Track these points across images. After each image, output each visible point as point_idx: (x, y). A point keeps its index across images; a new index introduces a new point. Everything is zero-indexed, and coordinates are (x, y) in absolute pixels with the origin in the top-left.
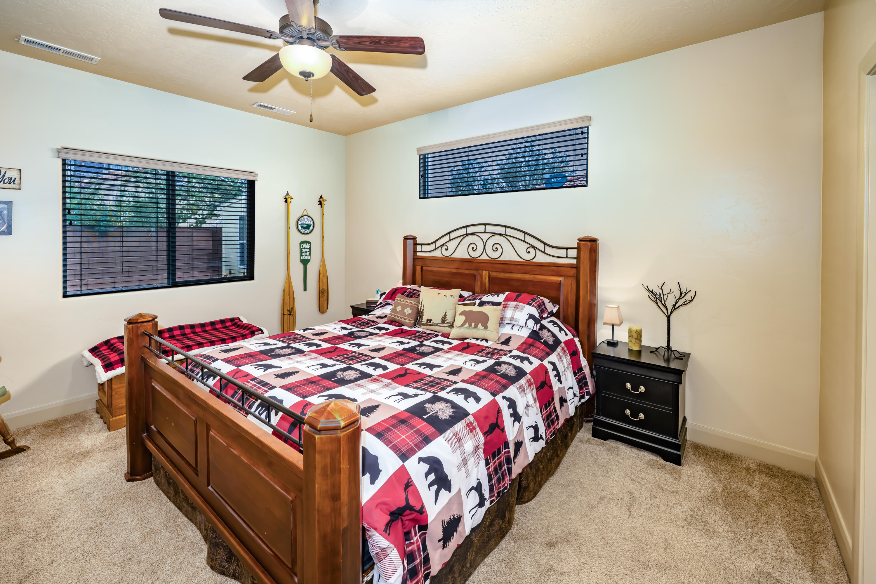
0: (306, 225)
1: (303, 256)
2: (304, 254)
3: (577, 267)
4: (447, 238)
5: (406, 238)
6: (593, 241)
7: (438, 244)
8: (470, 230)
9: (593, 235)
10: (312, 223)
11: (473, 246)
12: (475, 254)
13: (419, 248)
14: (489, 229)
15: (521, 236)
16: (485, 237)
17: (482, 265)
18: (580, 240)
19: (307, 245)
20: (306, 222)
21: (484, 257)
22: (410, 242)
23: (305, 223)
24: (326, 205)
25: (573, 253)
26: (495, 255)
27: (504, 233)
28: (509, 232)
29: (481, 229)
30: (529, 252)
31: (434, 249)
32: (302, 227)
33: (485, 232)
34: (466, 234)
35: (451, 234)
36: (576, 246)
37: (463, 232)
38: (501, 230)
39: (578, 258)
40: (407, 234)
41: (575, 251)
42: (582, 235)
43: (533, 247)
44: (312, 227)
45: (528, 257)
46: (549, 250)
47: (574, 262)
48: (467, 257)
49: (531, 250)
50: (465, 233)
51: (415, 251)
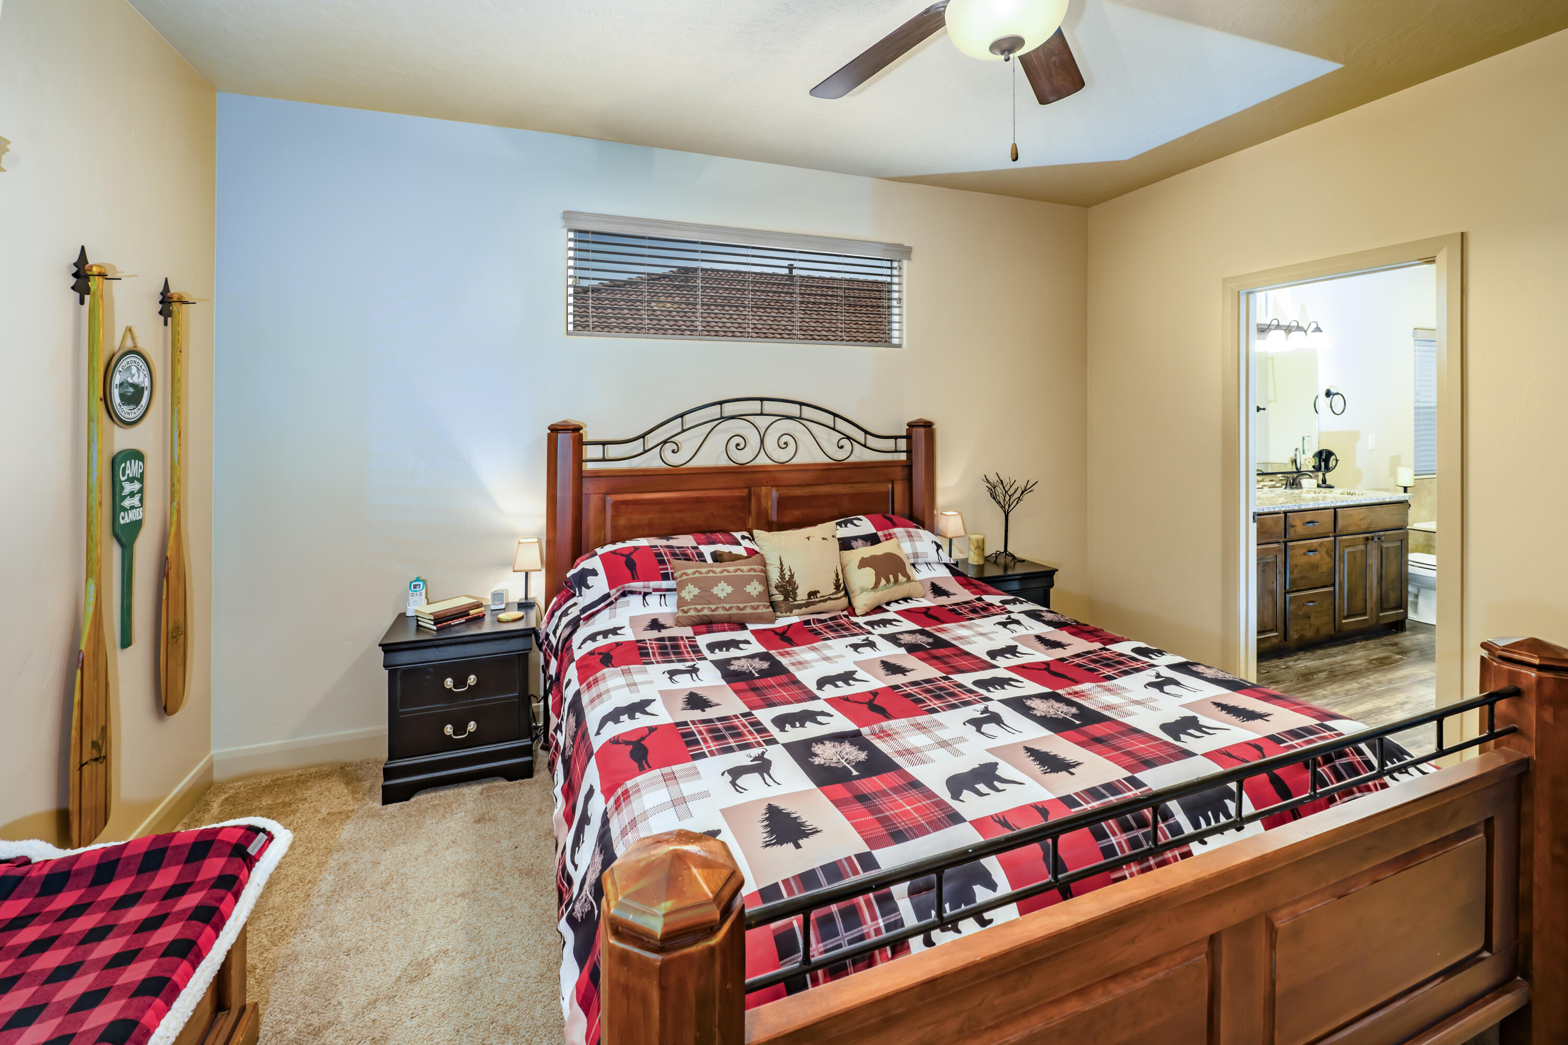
0: (131, 390)
1: (125, 509)
2: (127, 503)
3: (908, 466)
4: (676, 426)
5: (555, 430)
6: (928, 426)
7: (652, 440)
8: (729, 409)
9: (927, 417)
10: (147, 383)
11: (738, 440)
12: (743, 457)
13: (591, 452)
14: (769, 407)
15: (828, 419)
16: (762, 422)
17: (761, 476)
18: (911, 425)
19: (133, 468)
20: (133, 376)
21: (762, 460)
22: (564, 440)
23: (130, 381)
24: (189, 316)
25: (902, 444)
26: (782, 456)
27: (798, 415)
28: (808, 412)
29: (755, 406)
30: (842, 447)
31: (641, 451)
32: (122, 396)
33: (762, 414)
34: (722, 418)
35: (687, 417)
36: (904, 434)
37: (715, 411)
38: (794, 410)
39: (909, 452)
40: (556, 420)
41: (904, 440)
42: (913, 418)
43: (848, 438)
44: (146, 394)
45: (840, 455)
46: (871, 441)
47: (903, 457)
48: (724, 462)
49: (845, 442)
50: (719, 416)
51: (579, 460)
